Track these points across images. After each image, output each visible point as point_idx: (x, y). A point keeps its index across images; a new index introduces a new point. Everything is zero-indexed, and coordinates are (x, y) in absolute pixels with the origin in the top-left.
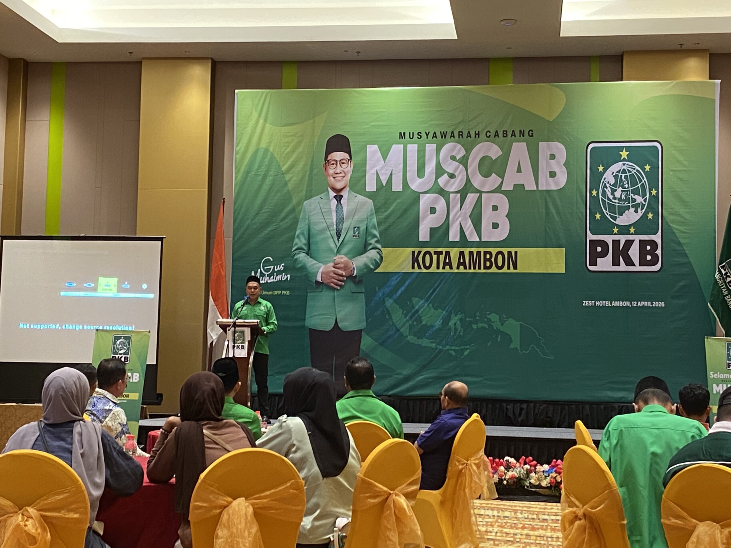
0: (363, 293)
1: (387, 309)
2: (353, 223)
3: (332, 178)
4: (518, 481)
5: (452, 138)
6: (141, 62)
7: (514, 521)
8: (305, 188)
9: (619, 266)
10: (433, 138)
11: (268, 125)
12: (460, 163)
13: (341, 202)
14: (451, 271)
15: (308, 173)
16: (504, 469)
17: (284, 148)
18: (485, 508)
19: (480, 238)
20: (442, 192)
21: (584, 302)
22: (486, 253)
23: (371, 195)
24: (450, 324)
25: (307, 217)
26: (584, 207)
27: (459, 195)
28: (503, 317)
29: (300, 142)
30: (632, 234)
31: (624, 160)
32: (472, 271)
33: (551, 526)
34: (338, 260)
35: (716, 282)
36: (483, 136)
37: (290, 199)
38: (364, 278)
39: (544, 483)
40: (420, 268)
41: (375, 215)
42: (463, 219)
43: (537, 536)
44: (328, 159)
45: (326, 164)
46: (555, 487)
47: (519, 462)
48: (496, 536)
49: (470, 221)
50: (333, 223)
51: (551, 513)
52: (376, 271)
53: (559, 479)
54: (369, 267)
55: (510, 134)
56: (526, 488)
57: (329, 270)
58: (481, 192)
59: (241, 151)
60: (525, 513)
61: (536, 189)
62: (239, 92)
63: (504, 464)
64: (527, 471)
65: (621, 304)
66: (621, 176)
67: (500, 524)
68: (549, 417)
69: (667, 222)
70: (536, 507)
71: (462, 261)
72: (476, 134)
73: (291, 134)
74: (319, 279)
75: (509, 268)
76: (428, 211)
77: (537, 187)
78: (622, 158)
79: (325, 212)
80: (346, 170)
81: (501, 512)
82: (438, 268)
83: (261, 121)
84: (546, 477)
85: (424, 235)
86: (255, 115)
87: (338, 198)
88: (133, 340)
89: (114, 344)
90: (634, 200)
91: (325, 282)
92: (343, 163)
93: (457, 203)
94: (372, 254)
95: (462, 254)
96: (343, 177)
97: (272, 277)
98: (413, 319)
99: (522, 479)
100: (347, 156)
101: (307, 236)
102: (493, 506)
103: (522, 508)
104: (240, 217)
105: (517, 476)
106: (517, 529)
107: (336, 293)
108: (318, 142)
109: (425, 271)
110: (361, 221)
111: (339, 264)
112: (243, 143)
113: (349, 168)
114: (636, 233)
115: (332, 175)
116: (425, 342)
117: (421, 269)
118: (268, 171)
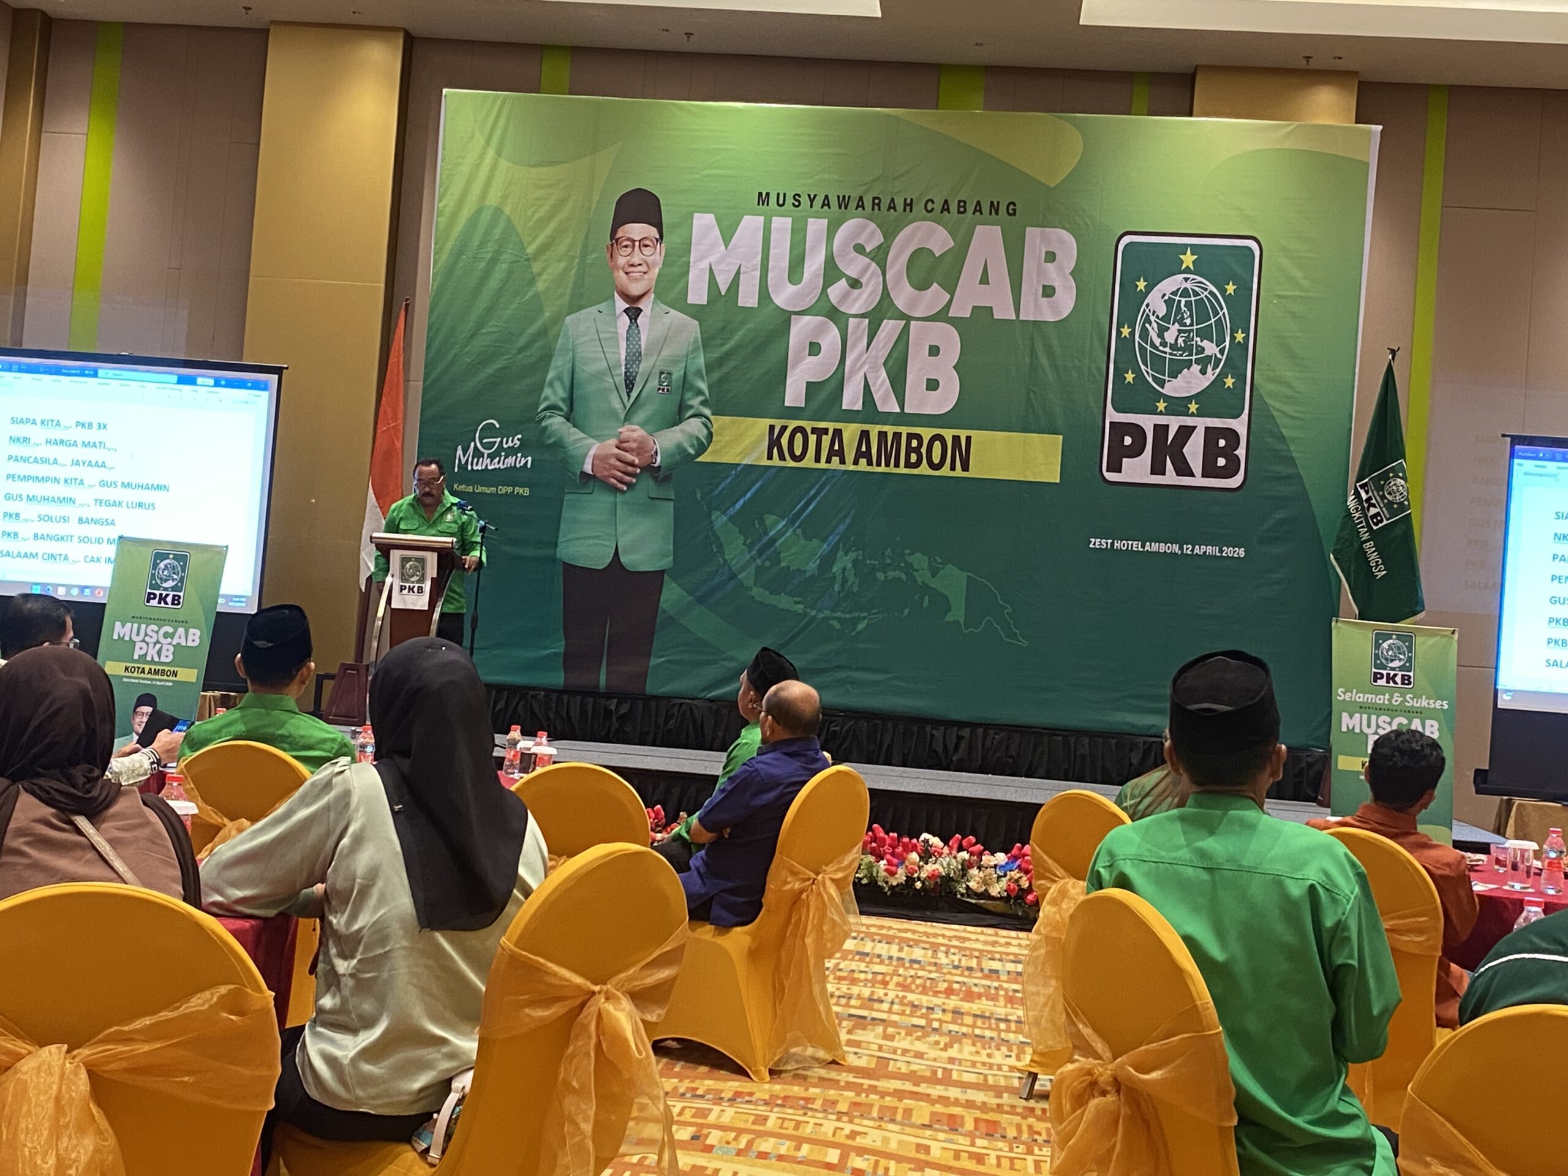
0: (671, 500)
1: (714, 533)
2: (658, 363)
3: (622, 274)
4: (945, 883)
5: (860, 209)
6: (267, 31)
7: (930, 972)
8: (569, 291)
9: (1164, 474)
10: (822, 207)
11: (503, 163)
12: (872, 259)
13: (638, 321)
14: (843, 467)
15: (577, 260)
16: (918, 859)
17: (533, 209)
18: (876, 937)
19: (902, 407)
20: (834, 314)
21: (1093, 540)
22: (910, 436)
23: (696, 312)
24: (834, 570)
25: (571, 347)
26: (1105, 358)
27: (867, 320)
28: (935, 560)
29: (563, 201)
30: (1193, 415)
31: (1187, 270)
32: (882, 469)
33: (1006, 990)
34: (627, 433)
35: (1349, 515)
36: (919, 208)
37: (541, 310)
38: (675, 471)
39: (995, 890)
40: (782, 457)
41: (702, 350)
42: (870, 367)
43: (975, 1016)
44: (617, 237)
45: (612, 245)
46: (1018, 897)
47: (948, 846)
48: (890, 1011)
49: (884, 374)
50: (619, 361)
51: (1008, 954)
52: (698, 460)
53: (1025, 884)
54: (685, 450)
55: (971, 208)
56: (959, 896)
57: (608, 452)
58: (908, 319)
59: (448, 211)
60: (954, 954)
61: (1014, 318)
62: (449, 92)
63: (919, 847)
64: (962, 865)
65: (1162, 547)
66: (1179, 302)
67: (901, 979)
68: (1012, 757)
69: (1260, 395)
70: (977, 940)
71: (864, 449)
72: (905, 204)
73: (547, 183)
74: (588, 468)
75: (953, 468)
76: (804, 349)
77: (1018, 315)
78: (1184, 267)
79: (606, 339)
80: (650, 260)
81: (906, 948)
82: (818, 459)
83: (491, 153)
84: (999, 877)
85: (794, 394)
86: (479, 140)
87: (634, 313)
88: (192, 562)
89: (154, 568)
90: (1202, 350)
91: (598, 475)
92: (646, 246)
93: (859, 339)
94: (693, 427)
95: (865, 435)
96: (645, 273)
97: (497, 459)
98: (764, 557)
99: (952, 879)
100: (653, 232)
101: (567, 382)
102: (891, 933)
103: (950, 940)
104: (440, 338)
105: (944, 874)
106: (936, 993)
107: (620, 498)
108: (598, 202)
109: (792, 464)
110: (675, 362)
111: (628, 442)
112: (452, 194)
113: (656, 256)
114: (1200, 414)
115: (623, 269)
116: (784, 601)
117: (785, 460)
118: (498, 253)
